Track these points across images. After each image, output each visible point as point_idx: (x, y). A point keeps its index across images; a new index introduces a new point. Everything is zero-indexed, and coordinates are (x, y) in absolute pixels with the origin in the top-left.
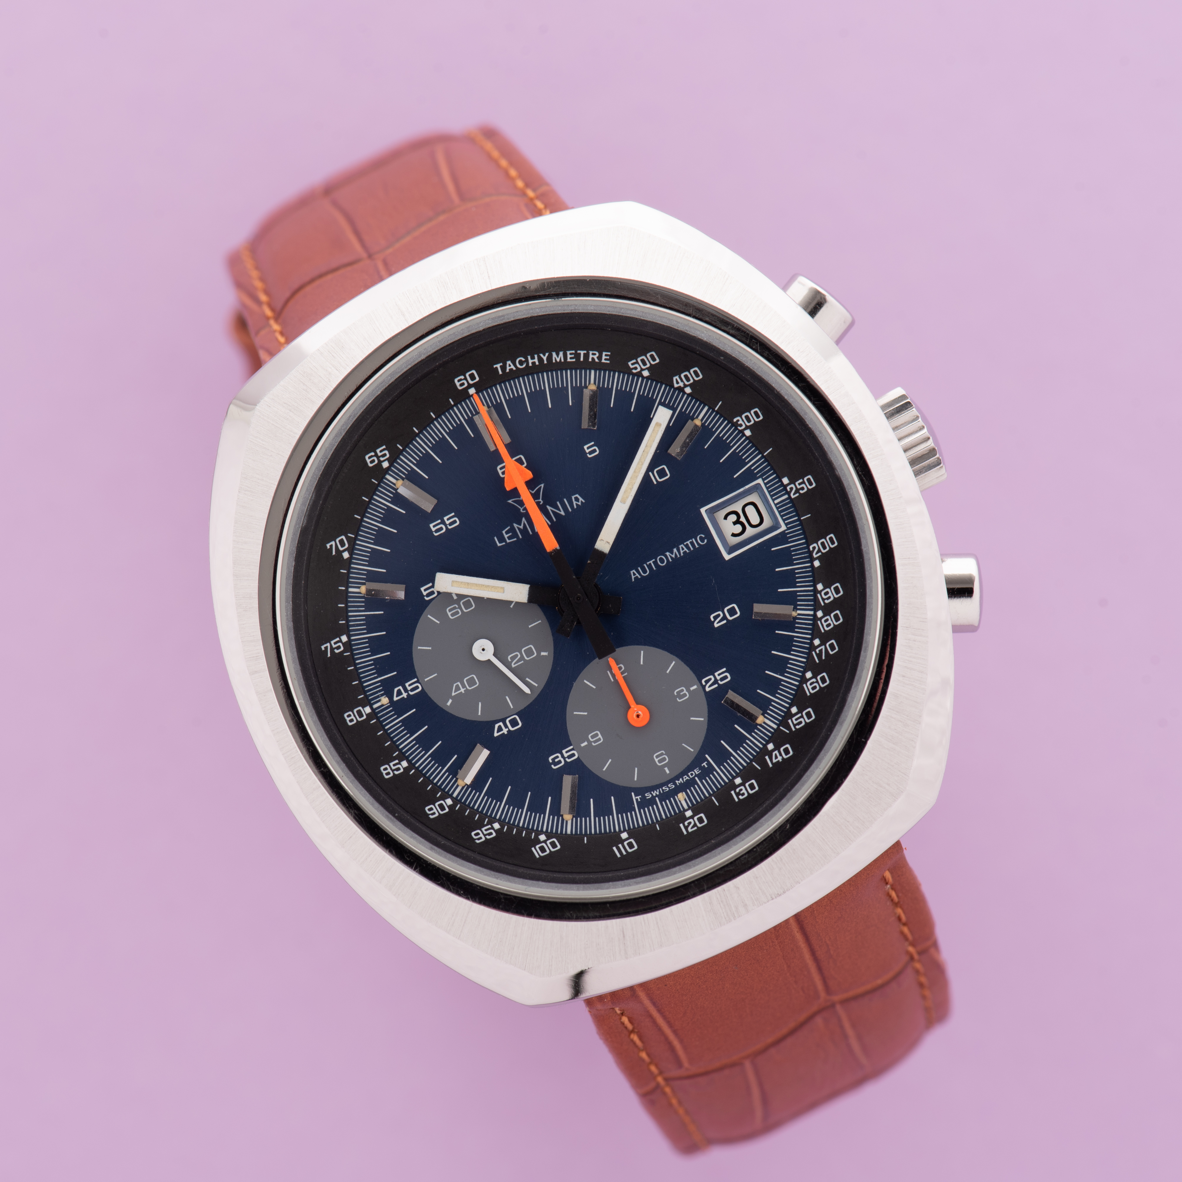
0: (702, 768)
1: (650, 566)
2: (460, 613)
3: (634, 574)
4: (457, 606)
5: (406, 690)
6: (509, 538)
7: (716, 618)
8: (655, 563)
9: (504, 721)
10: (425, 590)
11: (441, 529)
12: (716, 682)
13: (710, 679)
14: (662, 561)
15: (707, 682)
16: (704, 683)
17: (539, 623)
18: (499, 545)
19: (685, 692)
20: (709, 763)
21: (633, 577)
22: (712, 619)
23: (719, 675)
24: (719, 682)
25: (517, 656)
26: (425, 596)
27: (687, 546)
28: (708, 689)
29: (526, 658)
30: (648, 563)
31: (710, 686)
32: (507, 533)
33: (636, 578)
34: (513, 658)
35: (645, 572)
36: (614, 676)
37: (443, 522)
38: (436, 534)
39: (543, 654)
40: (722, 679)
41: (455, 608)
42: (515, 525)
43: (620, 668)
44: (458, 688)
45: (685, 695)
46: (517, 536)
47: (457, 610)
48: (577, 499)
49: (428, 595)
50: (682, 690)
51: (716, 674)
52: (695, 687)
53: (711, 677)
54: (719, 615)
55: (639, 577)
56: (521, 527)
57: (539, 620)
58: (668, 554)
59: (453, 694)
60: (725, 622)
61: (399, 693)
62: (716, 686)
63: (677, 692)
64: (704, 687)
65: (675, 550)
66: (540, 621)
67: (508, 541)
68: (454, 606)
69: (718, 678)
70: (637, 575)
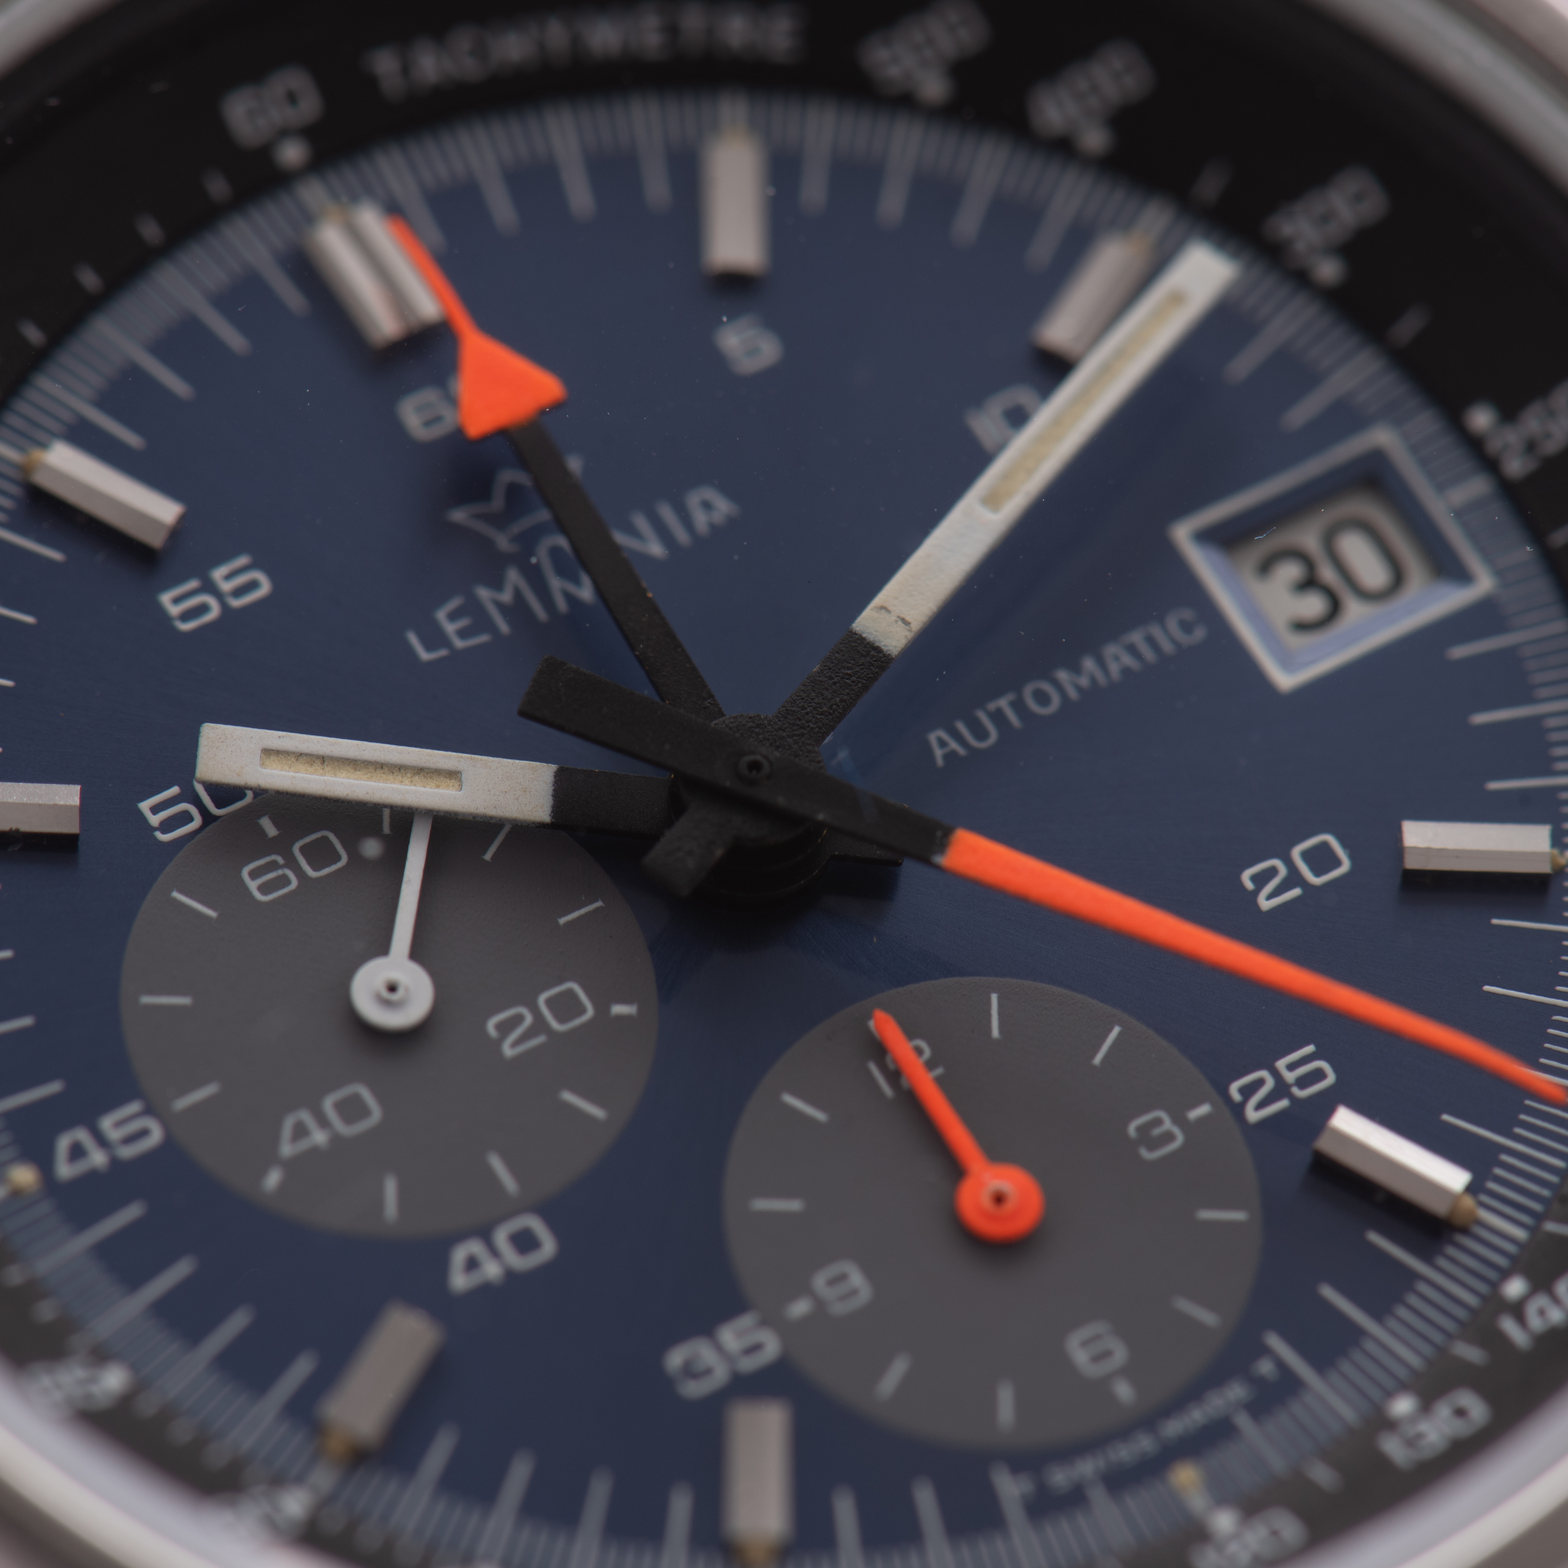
0: (1258, 1382)
1: (998, 717)
2: (294, 883)
3: (942, 743)
4: (280, 860)
5: (102, 1141)
6: (463, 634)
7: (1261, 880)
8: (1019, 706)
9: (485, 1234)
10: (155, 810)
11: (203, 609)
12: (1281, 1089)
13: (1260, 1082)
14: (1042, 698)
15: (1248, 1091)
16: (1237, 1097)
17: (597, 909)
18: (425, 655)
19: (1168, 1124)
20: (1281, 1365)
21: (939, 753)
22: (1249, 885)
23: (1291, 1067)
24: (1295, 1091)
25: (519, 1019)
26: (156, 829)
27: (1132, 649)
28: (1253, 1115)
29: (555, 1025)
30: (992, 706)
31: (1260, 1106)
32: (453, 616)
33: (950, 756)
34: (505, 1028)
35: (980, 733)
36: (894, 1076)
37: (209, 587)
38: (186, 626)
39: (619, 1009)
40: (1303, 1082)
41: (273, 866)
42: (484, 593)
43: (919, 1051)
44: (300, 1131)
45: (1169, 1137)
46: (491, 628)
47: (280, 872)
48: (707, 506)
49: (167, 826)
50: (1158, 1122)
51: (1281, 1064)
52: (1203, 1110)
53: (1264, 1074)
54: (1272, 872)
55: (961, 751)
56: (506, 597)
57: (597, 901)
58: (1063, 675)
59: (287, 1149)
60: (1296, 892)
61: (77, 1152)
62: (1284, 1103)
63: (1139, 1129)
64: (1238, 1110)
65: (1089, 664)
66: (599, 904)
67: (459, 644)
68: (268, 859)
69: (1290, 1077)
70: (954, 745)
